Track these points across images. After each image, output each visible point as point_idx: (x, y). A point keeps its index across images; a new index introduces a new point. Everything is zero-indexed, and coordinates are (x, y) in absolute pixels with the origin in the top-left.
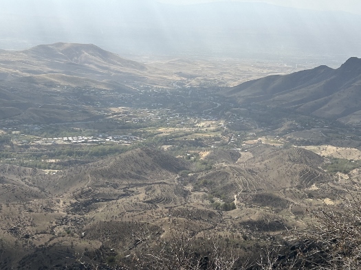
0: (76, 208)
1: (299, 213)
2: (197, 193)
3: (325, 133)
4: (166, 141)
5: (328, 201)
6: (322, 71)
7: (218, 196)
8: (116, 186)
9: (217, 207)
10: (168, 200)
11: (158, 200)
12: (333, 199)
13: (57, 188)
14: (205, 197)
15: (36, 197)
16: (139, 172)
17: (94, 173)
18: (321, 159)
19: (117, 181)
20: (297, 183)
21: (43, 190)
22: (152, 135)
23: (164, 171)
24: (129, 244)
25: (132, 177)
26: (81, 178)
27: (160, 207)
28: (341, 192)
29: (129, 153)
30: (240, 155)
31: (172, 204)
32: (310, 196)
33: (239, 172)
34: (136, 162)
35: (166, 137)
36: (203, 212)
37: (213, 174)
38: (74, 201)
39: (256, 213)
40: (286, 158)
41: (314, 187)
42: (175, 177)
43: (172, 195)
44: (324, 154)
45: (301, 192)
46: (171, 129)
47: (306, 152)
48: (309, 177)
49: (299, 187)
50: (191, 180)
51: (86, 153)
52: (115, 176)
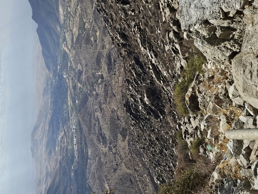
0: (105, 143)
1: (103, 47)
2: (97, 90)
3: (68, 31)
4: (74, 102)
5: (98, 34)
6: (39, 31)
7: (98, 81)
8: (95, 125)
9: (102, 82)
10: (100, 103)
11: (100, 107)
12: (97, 32)
13: (96, 150)
14: (98, 87)
15: (100, 159)
16: (88, 115)
17: (90, 134)
18: (79, 34)
19: (92, 124)
20: (90, 46)
21: (97, 155)
22: (72, 108)
23: (88, 103)
24: (119, 122)
25: (91, 117)
26: (92, 140)
27: (103, 106)
28: (93, 28)
29: (80, 119)
30: (79, 69)
31: (102, 101)
32: (96, 41)
33: (87, 71)
34: (84, 116)
35: (73, 102)
36: (105, 89)
37: (88, 82)
38: (102, 144)
39: (104, 66)
40: (79, 50)
41: (92, 39)
42: (90, 99)
43: (98, 101)
44: (77, 32)
45: (94, 45)
46: (69, 99)
47: (76, 41)
48: (88, 41)
49: (92, 46)
50: (91, 92)
51: (81, 137)
52: (91, 125)
